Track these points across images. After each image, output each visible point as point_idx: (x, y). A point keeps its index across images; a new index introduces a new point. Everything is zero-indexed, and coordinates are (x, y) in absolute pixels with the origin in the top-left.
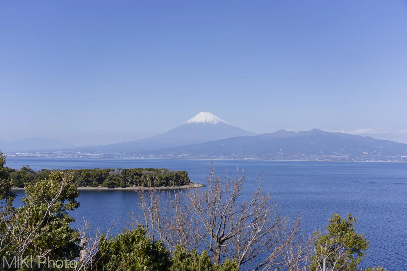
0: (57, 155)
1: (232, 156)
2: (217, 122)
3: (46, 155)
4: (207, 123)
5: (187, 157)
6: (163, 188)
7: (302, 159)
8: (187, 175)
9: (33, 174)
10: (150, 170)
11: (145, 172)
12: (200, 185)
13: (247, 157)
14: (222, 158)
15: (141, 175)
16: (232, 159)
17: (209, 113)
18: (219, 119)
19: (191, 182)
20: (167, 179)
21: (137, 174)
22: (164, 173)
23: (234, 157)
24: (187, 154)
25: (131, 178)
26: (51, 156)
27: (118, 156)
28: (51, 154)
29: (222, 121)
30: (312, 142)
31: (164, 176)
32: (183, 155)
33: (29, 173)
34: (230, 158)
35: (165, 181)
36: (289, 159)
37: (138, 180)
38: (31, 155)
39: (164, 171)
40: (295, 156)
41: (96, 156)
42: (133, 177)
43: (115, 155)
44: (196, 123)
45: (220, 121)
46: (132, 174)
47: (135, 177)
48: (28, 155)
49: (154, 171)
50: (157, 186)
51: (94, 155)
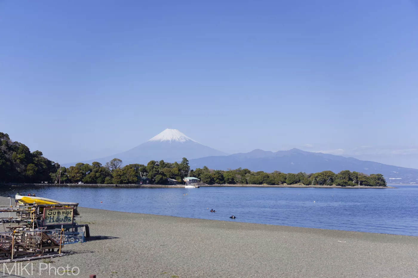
2: (185, 140)
17: (175, 130)
18: (187, 137)
29: (190, 138)
44: (162, 141)
45: (187, 139)
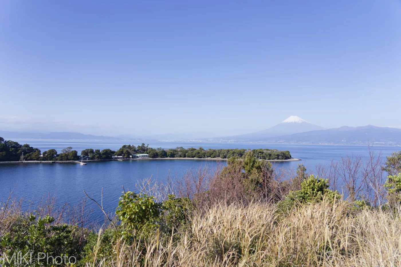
0: (210, 141)
1: (311, 142)
2: (301, 122)
3: (204, 141)
4: (295, 123)
5: (283, 142)
6: (276, 160)
7: (359, 144)
8: (289, 153)
9: (205, 152)
10: (267, 150)
11: (265, 151)
12: (297, 159)
13: (321, 143)
14: (304, 143)
15: (263, 153)
16: (311, 144)
19: (292, 157)
20: (278, 155)
21: (260, 152)
22: (276, 152)
23: (313, 143)
24: (283, 141)
25: (257, 155)
26: (207, 141)
27: (243, 141)
28: (207, 140)
29: (305, 121)
30: (366, 134)
31: (276, 154)
32: (281, 141)
33: (203, 151)
34: (310, 143)
35: (277, 156)
36: (350, 144)
37: (261, 155)
38: (197, 141)
39: (276, 151)
40: (354, 142)
41: (231, 142)
42: (258, 154)
43: (241, 141)
44: (288, 122)
45: (303, 121)
46: (258, 152)
47: (260, 154)
48: (196, 141)
49: (269, 150)
50: (272, 159)
51: (229, 141)
